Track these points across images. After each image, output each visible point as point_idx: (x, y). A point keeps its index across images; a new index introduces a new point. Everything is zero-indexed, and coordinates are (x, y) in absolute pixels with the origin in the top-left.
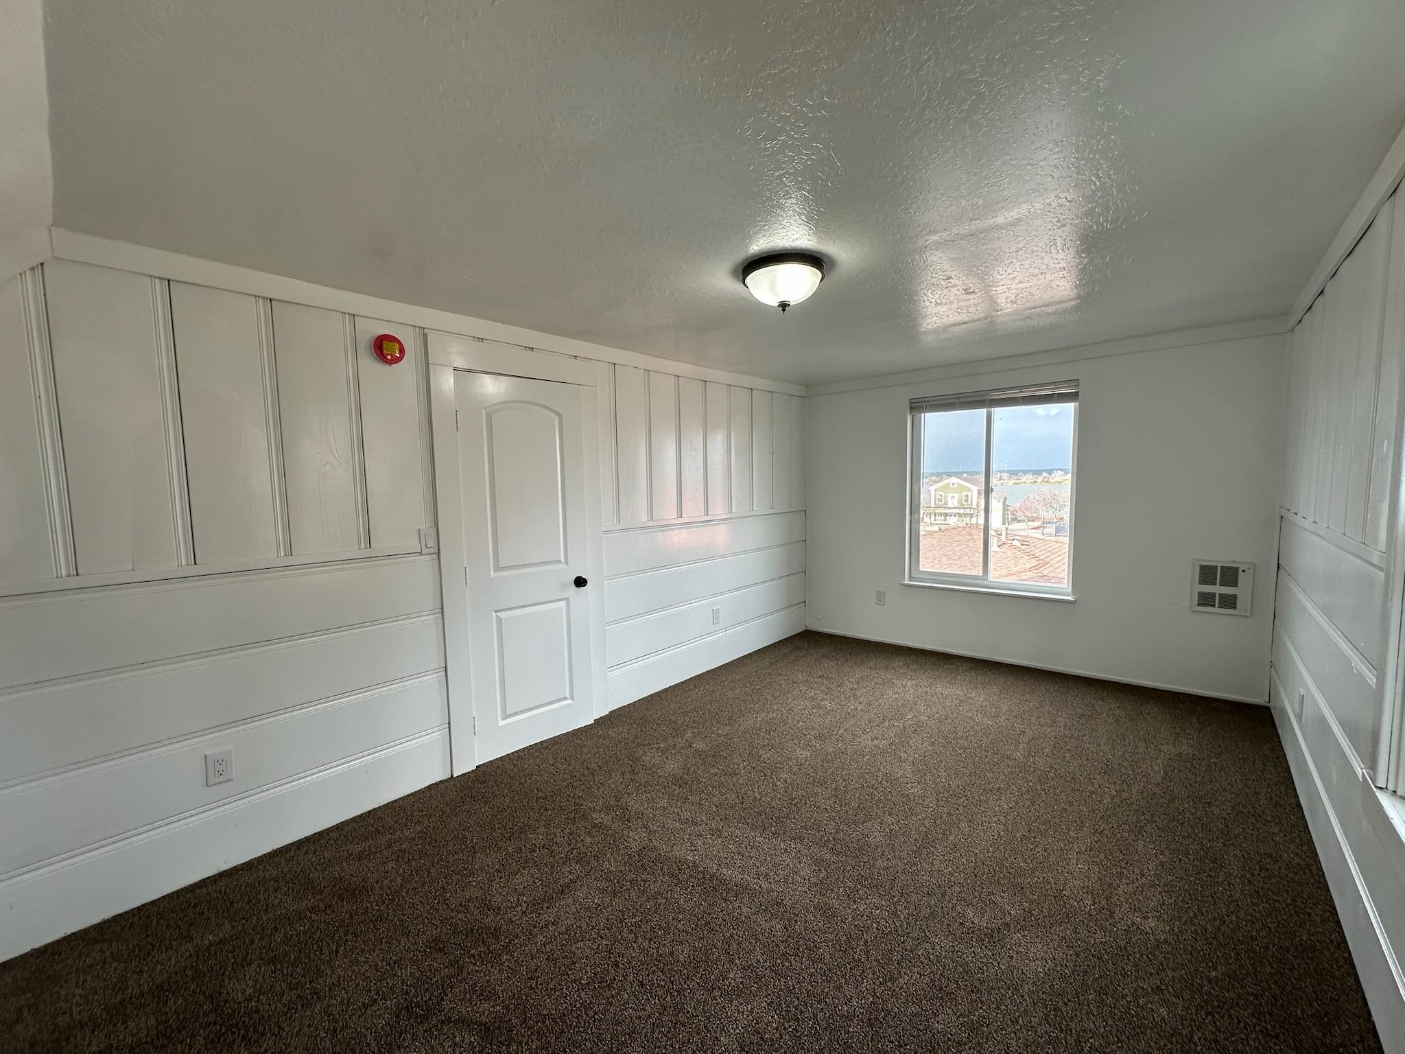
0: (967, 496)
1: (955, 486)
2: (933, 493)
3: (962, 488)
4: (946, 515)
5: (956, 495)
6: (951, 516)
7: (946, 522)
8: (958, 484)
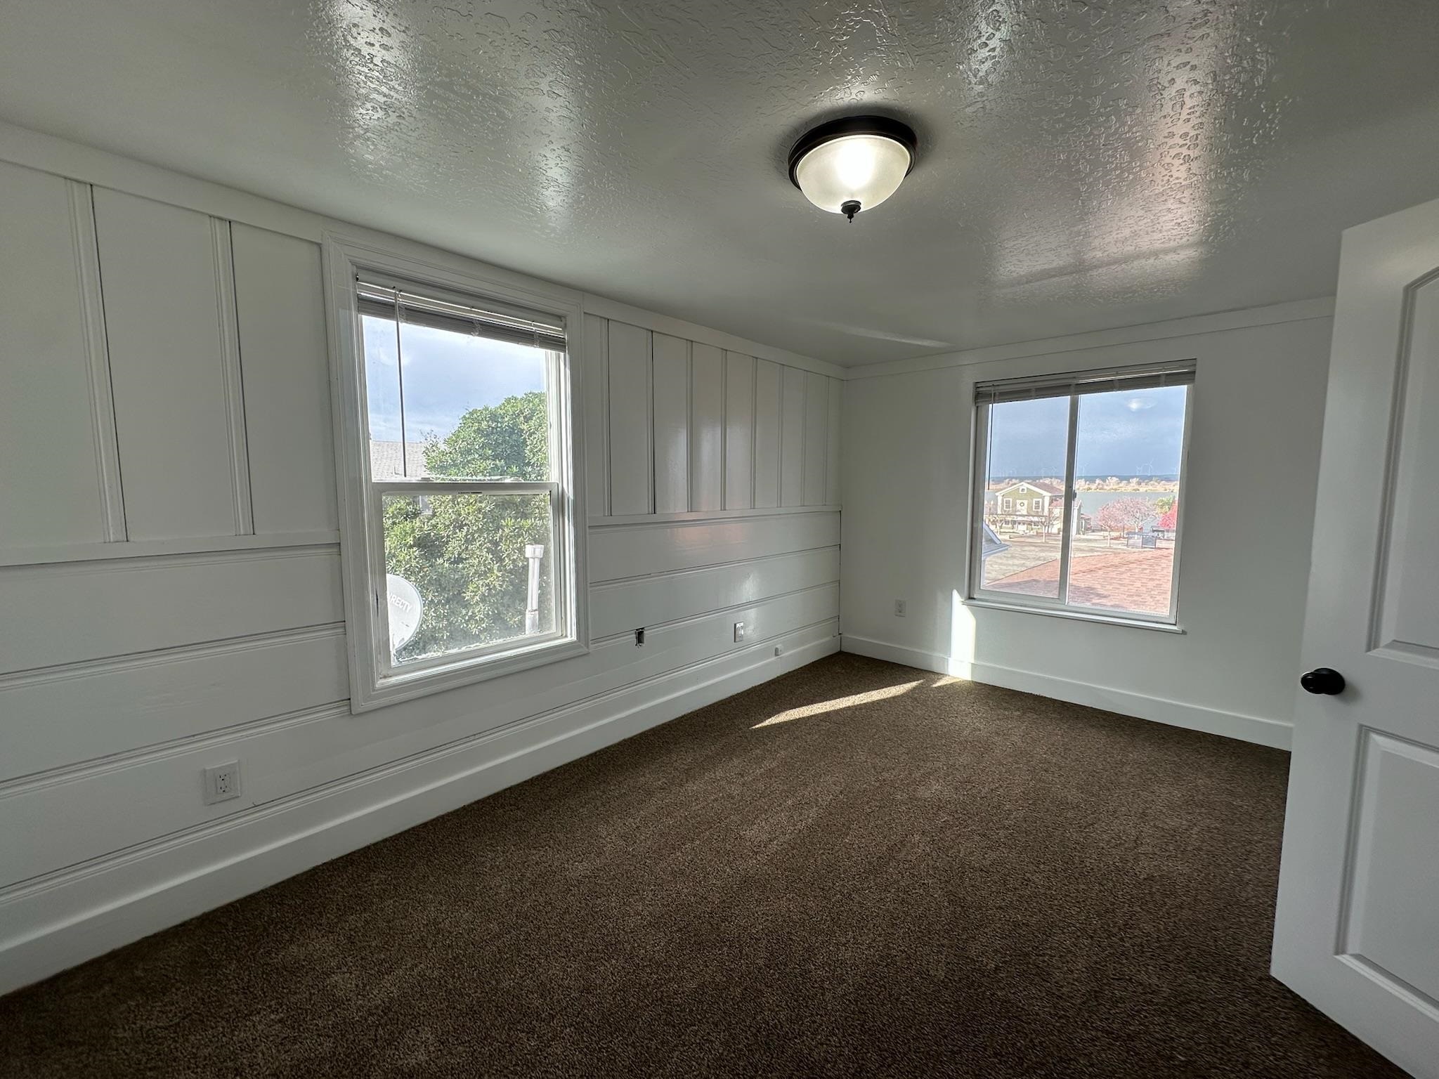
0: (1037, 503)
1: (1025, 492)
2: (1000, 499)
3: (1031, 494)
4: (1014, 522)
5: (1026, 502)
6: (1019, 524)
7: (1015, 530)
8: (1028, 488)
